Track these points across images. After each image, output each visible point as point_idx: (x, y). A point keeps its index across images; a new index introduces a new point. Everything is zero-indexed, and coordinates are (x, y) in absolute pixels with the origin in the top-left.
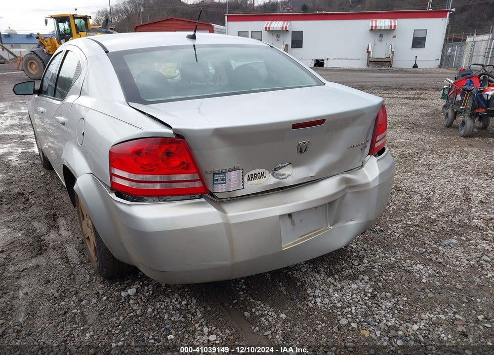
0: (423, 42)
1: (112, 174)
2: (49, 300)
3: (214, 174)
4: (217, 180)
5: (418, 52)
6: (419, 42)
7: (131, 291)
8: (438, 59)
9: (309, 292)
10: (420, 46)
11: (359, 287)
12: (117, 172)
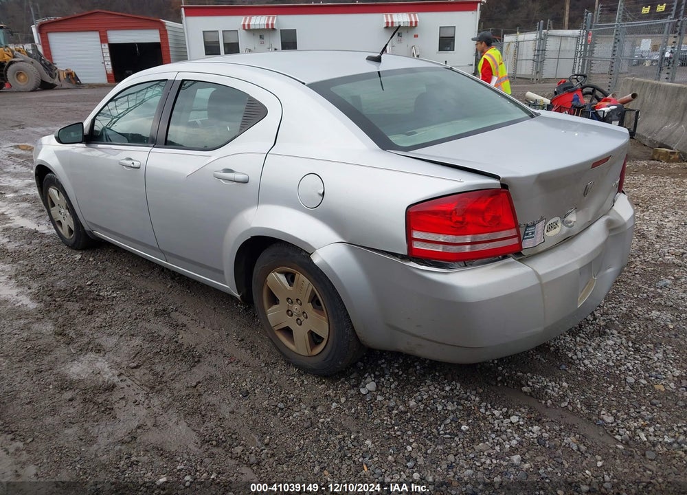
0: (452, 43)
1: (410, 239)
2: (275, 414)
3: (528, 226)
4: (528, 234)
5: (446, 55)
6: (446, 43)
7: (371, 386)
8: (472, 65)
9: (570, 355)
10: (449, 49)
11: (616, 342)
12: (416, 234)
